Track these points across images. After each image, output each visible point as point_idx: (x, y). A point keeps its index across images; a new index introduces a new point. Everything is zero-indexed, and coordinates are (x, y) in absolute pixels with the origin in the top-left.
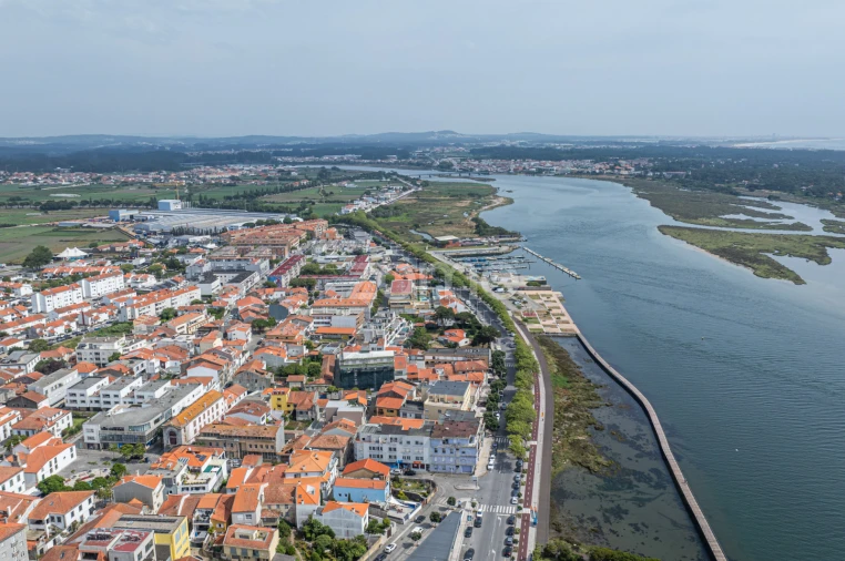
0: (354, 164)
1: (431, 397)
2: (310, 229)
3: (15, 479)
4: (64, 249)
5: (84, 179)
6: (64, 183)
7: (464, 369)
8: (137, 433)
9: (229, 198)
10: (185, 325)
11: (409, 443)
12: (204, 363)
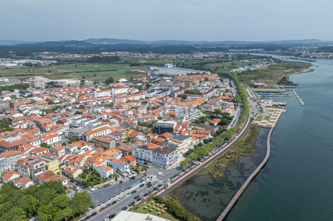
0: (260, 53)
1: (172, 140)
2: (207, 77)
3: (37, 142)
4: (121, 78)
5: (153, 56)
6: (146, 57)
7: (200, 133)
8: (77, 135)
9: (193, 64)
10: (127, 106)
11: (146, 153)
12: (116, 118)
